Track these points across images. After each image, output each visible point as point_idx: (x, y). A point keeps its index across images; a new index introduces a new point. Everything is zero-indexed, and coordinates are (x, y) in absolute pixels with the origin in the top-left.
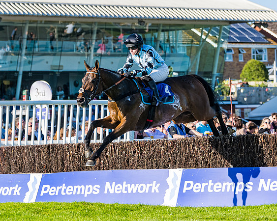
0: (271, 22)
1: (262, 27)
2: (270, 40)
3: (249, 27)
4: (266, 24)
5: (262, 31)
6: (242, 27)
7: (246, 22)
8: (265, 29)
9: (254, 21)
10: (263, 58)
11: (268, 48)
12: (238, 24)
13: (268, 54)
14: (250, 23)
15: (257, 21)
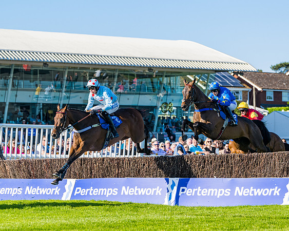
0: (245, 72)
1: (239, 75)
2: (244, 85)
3: (229, 75)
4: (242, 73)
5: (239, 78)
6: (224, 75)
7: (227, 71)
8: (241, 77)
9: (233, 70)
10: (239, 98)
11: (243, 91)
12: (222, 73)
13: (243, 95)
14: (230, 72)
15: (236, 70)
